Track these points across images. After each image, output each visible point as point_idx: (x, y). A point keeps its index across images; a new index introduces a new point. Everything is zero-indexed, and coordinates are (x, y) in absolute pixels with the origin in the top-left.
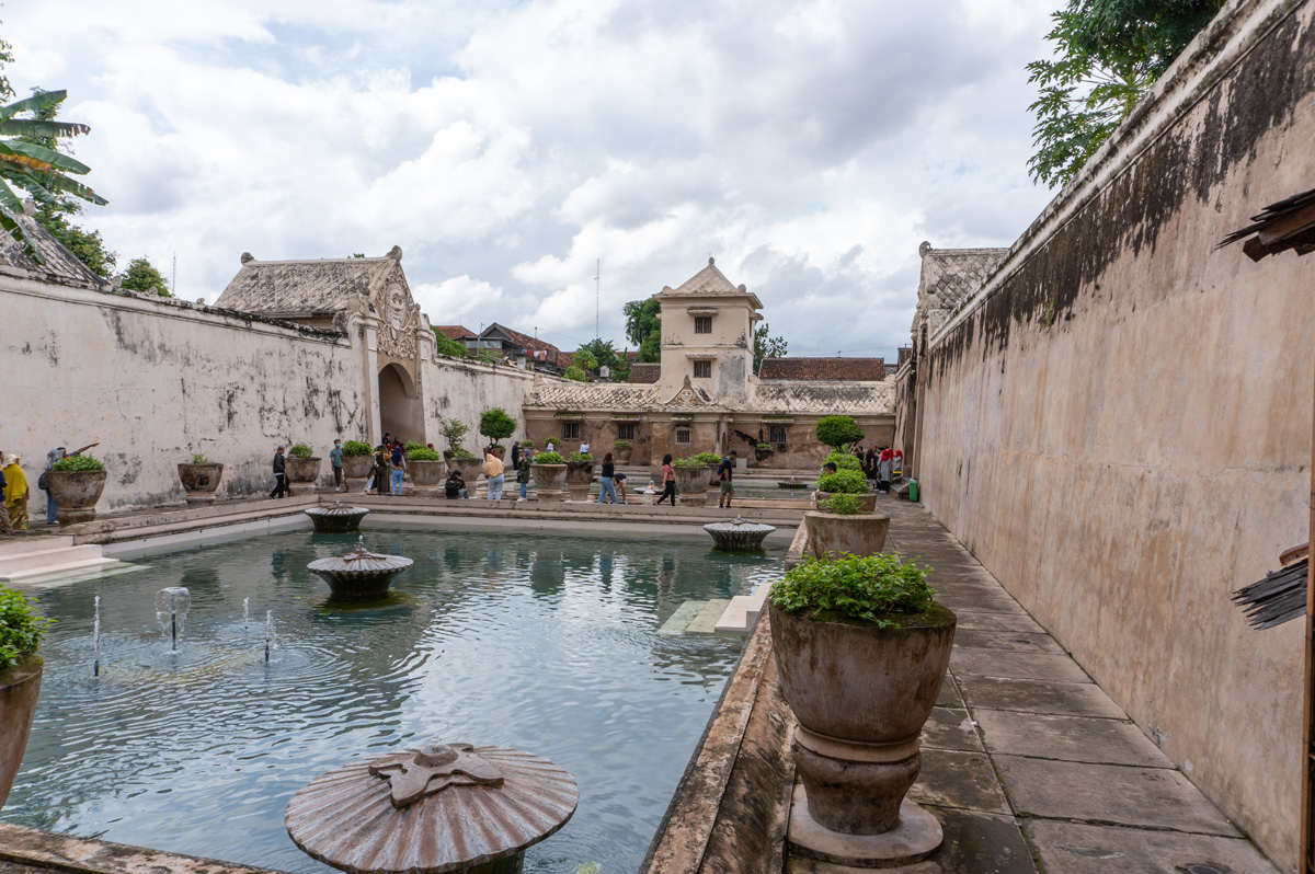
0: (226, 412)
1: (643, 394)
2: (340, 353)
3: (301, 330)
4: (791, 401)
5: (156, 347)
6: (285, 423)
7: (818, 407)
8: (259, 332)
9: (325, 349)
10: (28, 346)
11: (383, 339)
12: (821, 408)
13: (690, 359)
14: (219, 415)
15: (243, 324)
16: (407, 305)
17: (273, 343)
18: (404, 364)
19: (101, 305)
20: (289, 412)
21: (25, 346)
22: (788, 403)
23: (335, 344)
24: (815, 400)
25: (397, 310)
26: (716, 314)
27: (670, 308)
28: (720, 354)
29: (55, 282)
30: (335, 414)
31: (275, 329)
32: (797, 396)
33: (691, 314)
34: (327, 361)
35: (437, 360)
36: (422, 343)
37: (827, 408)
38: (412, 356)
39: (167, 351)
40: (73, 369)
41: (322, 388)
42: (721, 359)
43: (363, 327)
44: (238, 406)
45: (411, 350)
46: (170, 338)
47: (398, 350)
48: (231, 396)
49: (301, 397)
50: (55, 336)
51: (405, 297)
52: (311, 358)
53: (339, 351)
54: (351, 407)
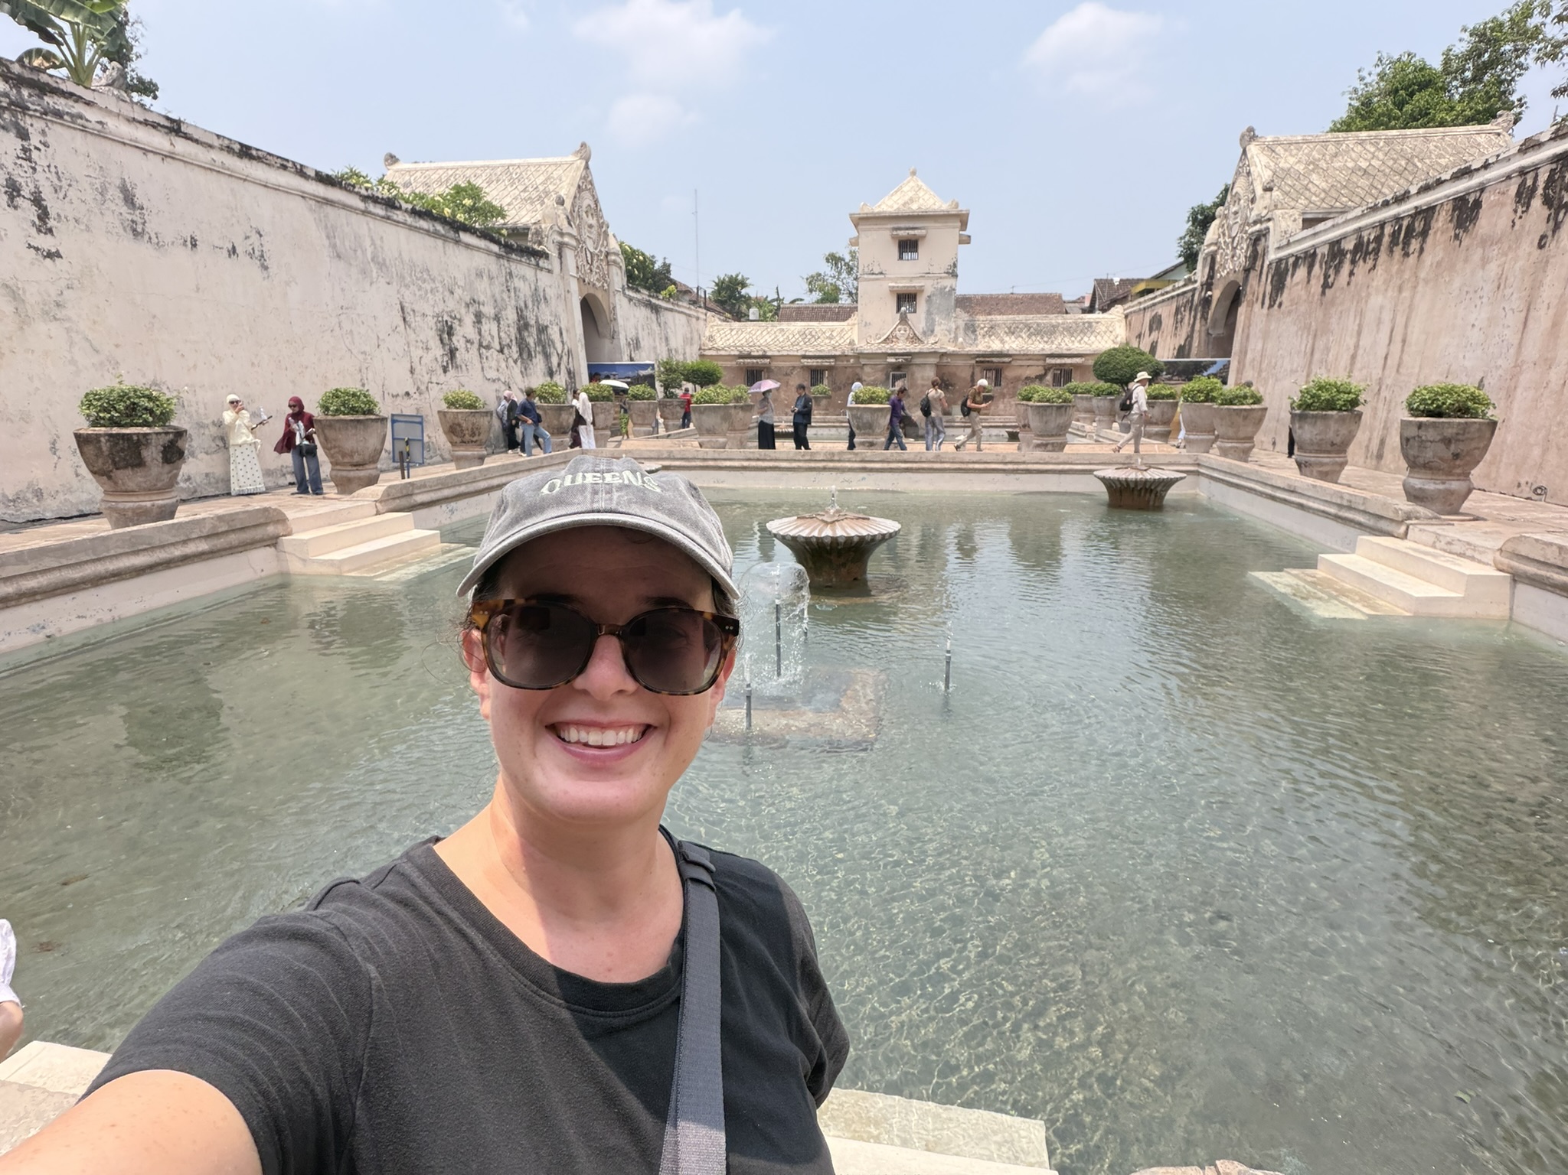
0: (447, 347)
1: (835, 334)
2: (544, 279)
4: (1007, 339)
5: (369, 256)
6: (503, 365)
7: (1038, 346)
8: (468, 246)
9: (528, 272)
10: (234, 248)
11: (580, 264)
12: (1041, 346)
13: (892, 290)
14: (442, 352)
15: (452, 234)
16: (598, 221)
17: (481, 261)
18: (599, 295)
19: (304, 196)
20: (506, 351)
21: (230, 247)
22: (1002, 341)
23: (538, 266)
24: (1034, 338)
25: (591, 226)
26: (923, 237)
27: (869, 230)
28: (929, 287)
29: (251, 157)
30: (547, 356)
31: (482, 243)
32: (1011, 332)
33: (893, 237)
34: (533, 287)
35: (627, 292)
36: (614, 270)
37: (1047, 346)
38: (606, 286)
39: (382, 265)
40: (288, 284)
41: (532, 322)
42: (928, 291)
43: (561, 246)
44: (458, 341)
45: (604, 278)
46: (382, 248)
47: (593, 278)
48: (451, 328)
49: (513, 331)
50: (261, 236)
51: (596, 210)
52: (517, 283)
53: (543, 276)
54: (559, 346)
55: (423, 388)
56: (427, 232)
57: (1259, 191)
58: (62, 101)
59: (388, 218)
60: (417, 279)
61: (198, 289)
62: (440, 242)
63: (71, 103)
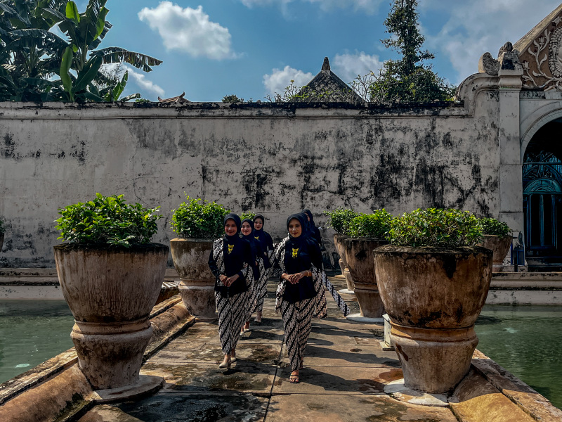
0: (253, 193)
2: (449, 124)
5: (176, 143)
19: (123, 118)
21: (61, 153)
29: (86, 108)
39: (189, 146)
40: (96, 166)
41: (410, 165)
46: (192, 135)
48: (264, 179)
50: (84, 144)
54: (466, 183)
56: (251, 117)
59: (203, 116)
60: (228, 149)
62: (267, 122)
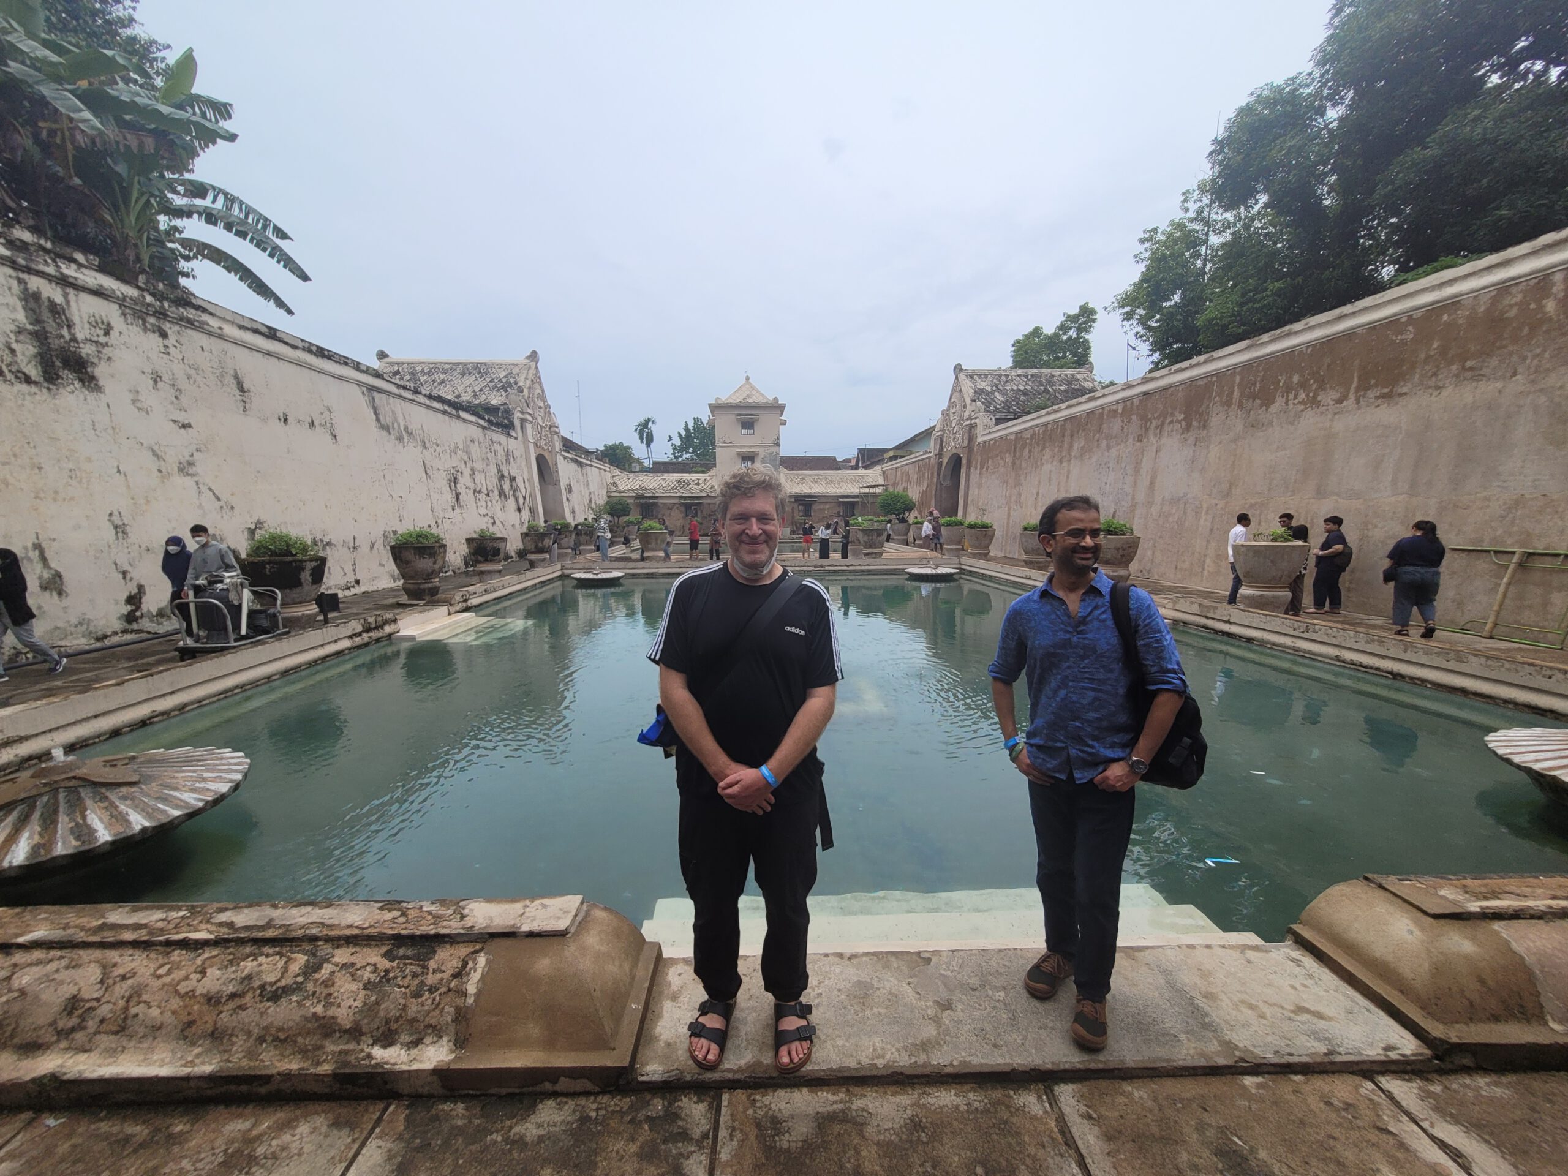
0: (454, 493)
1: (701, 482)
2: (512, 444)
3: (489, 421)
4: (813, 486)
5: (402, 428)
6: (489, 504)
7: (832, 490)
8: (465, 420)
9: (502, 438)
10: (313, 422)
11: (534, 433)
12: (834, 490)
13: (739, 453)
14: (450, 495)
15: (454, 412)
17: (474, 432)
18: (546, 454)
19: (360, 384)
20: (490, 494)
21: (310, 421)
22: (810, 487)
23: (509, 435)
24: (829, 484)
25: (540, 407)
26: (757, 420)
27: (722, 414)
28: (762, 451)
29: (325, 356)
30: (515, 497)
31: (473, 418)
32: (815, 481)
33: (737, 419)
34: (506, 449)
35: (562, 454)
37: (838, 490)
38: (550, 448)
39: (410, 434)
40: (349, 448)
41: (506, 474)
42: (762, 454)
43: (522, 421)
44: (461, 488)
45: (550, 443)
46: (411, 421)
47: (543, 443)
48: (455, 479)
49: (495, 480)
50: (331, 412)
51: (542, 397)
52: (496, 447)
53: (511, 440)
54: (523, 491)
55: (440, 522)
56: (438, 411)
57: (968, 401)
58: (193, 311)
59: (414, 401)
60: (434, 444)
61: (289, 452)
62: (447, 418)
63: (199, 313)
